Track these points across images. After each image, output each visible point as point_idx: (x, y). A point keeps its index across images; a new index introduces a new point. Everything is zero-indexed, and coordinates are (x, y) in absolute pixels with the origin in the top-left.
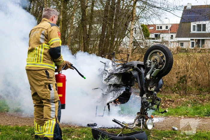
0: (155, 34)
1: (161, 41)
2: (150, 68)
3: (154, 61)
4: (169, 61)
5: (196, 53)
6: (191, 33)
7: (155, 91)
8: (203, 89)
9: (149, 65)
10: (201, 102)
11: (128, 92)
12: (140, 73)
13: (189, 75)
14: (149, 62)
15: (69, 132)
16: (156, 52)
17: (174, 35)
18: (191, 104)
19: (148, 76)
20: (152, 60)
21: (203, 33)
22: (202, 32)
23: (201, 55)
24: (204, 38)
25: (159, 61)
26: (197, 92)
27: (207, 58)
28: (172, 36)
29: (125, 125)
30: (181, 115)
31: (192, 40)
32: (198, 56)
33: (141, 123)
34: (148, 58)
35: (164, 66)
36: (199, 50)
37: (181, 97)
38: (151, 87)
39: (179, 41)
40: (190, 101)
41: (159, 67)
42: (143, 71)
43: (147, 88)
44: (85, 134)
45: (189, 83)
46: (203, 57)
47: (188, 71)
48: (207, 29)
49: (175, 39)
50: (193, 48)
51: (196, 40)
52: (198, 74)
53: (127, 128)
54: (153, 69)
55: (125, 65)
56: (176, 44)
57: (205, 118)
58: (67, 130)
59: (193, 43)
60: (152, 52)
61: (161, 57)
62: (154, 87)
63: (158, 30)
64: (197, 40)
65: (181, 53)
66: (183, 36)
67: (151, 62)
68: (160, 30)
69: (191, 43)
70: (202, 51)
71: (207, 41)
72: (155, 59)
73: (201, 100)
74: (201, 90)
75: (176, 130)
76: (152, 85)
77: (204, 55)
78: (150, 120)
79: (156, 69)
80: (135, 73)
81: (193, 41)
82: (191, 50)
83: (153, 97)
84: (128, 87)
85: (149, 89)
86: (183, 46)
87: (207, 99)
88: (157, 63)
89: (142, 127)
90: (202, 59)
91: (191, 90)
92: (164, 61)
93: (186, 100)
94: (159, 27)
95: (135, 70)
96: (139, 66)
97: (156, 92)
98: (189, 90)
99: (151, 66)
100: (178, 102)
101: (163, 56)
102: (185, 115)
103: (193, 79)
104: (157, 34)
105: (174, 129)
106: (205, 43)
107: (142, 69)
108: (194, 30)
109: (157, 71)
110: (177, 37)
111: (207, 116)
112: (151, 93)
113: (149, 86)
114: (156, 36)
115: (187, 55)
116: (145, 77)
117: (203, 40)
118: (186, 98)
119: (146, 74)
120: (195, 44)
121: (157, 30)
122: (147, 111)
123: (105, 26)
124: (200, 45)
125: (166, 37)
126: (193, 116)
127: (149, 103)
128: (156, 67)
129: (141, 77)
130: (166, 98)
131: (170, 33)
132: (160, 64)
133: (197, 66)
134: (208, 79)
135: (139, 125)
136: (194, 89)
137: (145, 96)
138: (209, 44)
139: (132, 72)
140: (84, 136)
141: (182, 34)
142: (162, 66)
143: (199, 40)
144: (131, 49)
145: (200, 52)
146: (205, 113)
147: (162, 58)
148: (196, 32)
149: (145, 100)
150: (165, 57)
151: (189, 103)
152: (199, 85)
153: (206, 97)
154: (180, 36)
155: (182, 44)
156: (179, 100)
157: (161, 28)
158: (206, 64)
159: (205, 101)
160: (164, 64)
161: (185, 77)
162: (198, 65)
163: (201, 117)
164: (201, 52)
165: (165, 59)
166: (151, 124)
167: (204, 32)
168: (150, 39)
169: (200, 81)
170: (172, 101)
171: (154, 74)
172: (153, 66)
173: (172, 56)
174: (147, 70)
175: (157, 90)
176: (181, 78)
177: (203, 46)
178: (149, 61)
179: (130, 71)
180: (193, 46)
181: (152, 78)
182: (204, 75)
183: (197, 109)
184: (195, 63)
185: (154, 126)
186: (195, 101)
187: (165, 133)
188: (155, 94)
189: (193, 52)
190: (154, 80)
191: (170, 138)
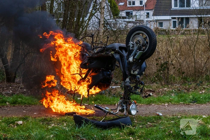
0: (126, 12)
1: (134, 20)
2: (133, 50)
3: (136, 43)
4: (153, 43)
5: (179, 35)
6: (172, 9)
7: (138, 74)
8: (189, 79)
9: (132, 47)
10: (186, 91)
11: (109, 77)
12: (122, 56)
13: (171, 62)
14: (132, 44)
15: (48, 120)
16: (139, 34)
17: (151, 13)
18: (175, 93)
19: (131, 59)
20: (135, 42)
21: (187, 10)
22: (186, 8)
23: (185, 37)
24: (188, 16)
25: (142, 43)
26: (181, 82)
27: (192, 41)
28: (148, 14)
29: (108, 111)
30: (164, 103)
31: (173, 18)
32: (182, 38)
33: (124, 109)
34: (131, 40)
35: (147, 48)
36: (183, 32)
37: (163, 87)
38: (134, 70)
39: (156, 21)
40: (174, 90)
41: (142, 49)
42: (125, 54)
43: (130, 72)
44: (65, 122)
45: (171, 72)
46: (188, 40)
47: (169, 57)
48: (191, 5)
49: (152, 18)
50: (175, 29)
51: (178, 18)
52: (182, 61)
53: (110, 113)
54: (136, 51)
55: (105, 48)
56: (155, 24)
57: (191, 105)
58: (45, 119)
59: (175, 22)
60: (135, 34)
61: (144, 38)
62: (137, 70)
63: (130, 6)
64: (180, 19)
65: (160, 35)
66: (162, 13)
67: (134, 44)
68: (132, 6)
69: (172, 22)
70: (186, 32)
71: (192, 20)
72: (138, 41)
73: (186, 89)
74: (186, 79)
75: (161, 116)
76: (135, 68)
77: (189, 37)
78: (134, 105)
79: (139, 51)
80: (117, 56)
81: (174, 20)
82: (173, 32)
83: (136, 81)
84: (109, 72)
85: (132, 72)
86: (162, 27)
87: (193, 88)
88: (140, 45)
89: (125, 112)
90: (186, 42)
91: (174, 80)
92: (147, 43)
93: (168, 90)
94: (131, 2)
95: (117, 52)
96: (121, 48)
97: (139, 76)
98: (171, 80)
99: (134, 48)
100: (159, 92)
101: (146, 37)
102: (169, 102)
103: (176, 66)
104: (129, 12)
105: (158, 115)
106: (190, 22)
107: (124, 52)
108: (176, 5)
109: (140, 53)
110: (154, 15)
111: (193, 102)
112: (135, 76)
113: (132, 69)
114: (128, 14)
115: (169, 37)
116: (127, 60)
117: (188, 19)
118: (168, 88)
119: (128, 57)
120: (177, 24)
121: (128, 6)
122: (130, 96)
123: (68, 4)
124: (184, 25)
125: (141, 15)
126: (177, 103)
127: (133, 87)
128: (139, 49)
129: (123, 60)
130: (146, 88)
131: (146, 10)
132: (143, 46)
133: (180, 51)
134: (194, 66)
135: (122, 111)
136: (177, 78)
137: (128, 80)
138: (194, 24)
139: (114, 55)
140: (65, 124)
141: (161, 11)
142: (146, 48)
143: (182, 19)
144: (102, 32)
145: (183, 34)
146: (191, 99)
147: (145, 40)
148: (178, 8)
149: (128, 84)
150: (148, 38)
151: (172, 92)
152: (184, 73)
153: (191, 86)
154: (158, 13)
155: (161, 24)
156: (161, 90)
157: (134, 3)
158: (192, 49)
159: (191, 90)
160: (147, 46)
161: (167, 64)
162: (182, 49)
163: (186, 104)
164: (186, 34)
165: (148, 40)
166: (134, 109)
167: (188, 8)
168: (120, 18)
169: (184, 69)
170: (152, 92)
171: (137, 56)
172: (135, 48)
173: (156, 37)
174: (130, 52)
175: (140, 74)
176: (162, 65)
177: (187, 26)
178: (132, 42)
179: (112, 54)
180: (175, 26)
181: (135, 61)
182: (189, 61)
183: (182, 96)
184: (178, 47)
185: (137, 112)
186: (180, 90)
187: (149, 118)
188: (138, 78)
189: (175, 34)
190: (137, 63)
191: (155, 123)
